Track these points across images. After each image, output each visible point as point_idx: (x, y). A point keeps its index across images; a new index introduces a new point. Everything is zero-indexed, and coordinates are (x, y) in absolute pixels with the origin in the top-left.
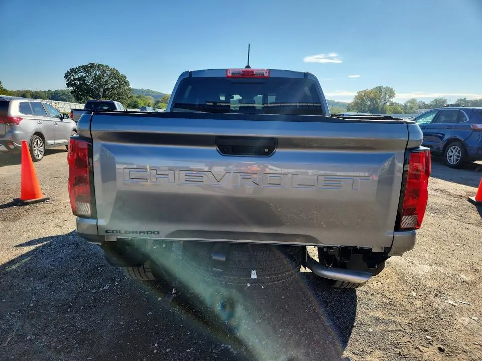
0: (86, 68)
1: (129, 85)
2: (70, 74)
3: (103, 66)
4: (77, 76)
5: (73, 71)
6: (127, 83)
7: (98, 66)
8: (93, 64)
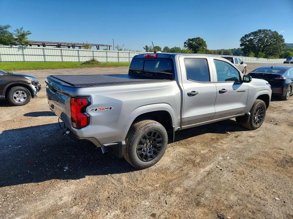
0: (255, 34)
1: (284, 42)
2: (244, 38)
3: (267, 30)
4: (248, 39)
5: (246, 36)
6: (283, 41)
7: (264, 31)
8: (260, 30)
